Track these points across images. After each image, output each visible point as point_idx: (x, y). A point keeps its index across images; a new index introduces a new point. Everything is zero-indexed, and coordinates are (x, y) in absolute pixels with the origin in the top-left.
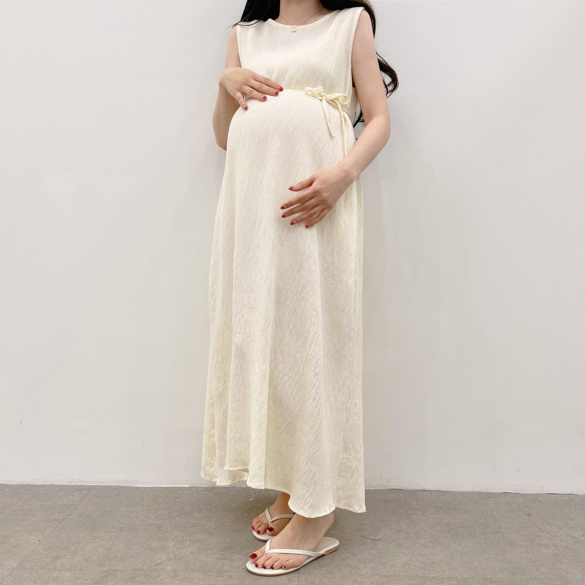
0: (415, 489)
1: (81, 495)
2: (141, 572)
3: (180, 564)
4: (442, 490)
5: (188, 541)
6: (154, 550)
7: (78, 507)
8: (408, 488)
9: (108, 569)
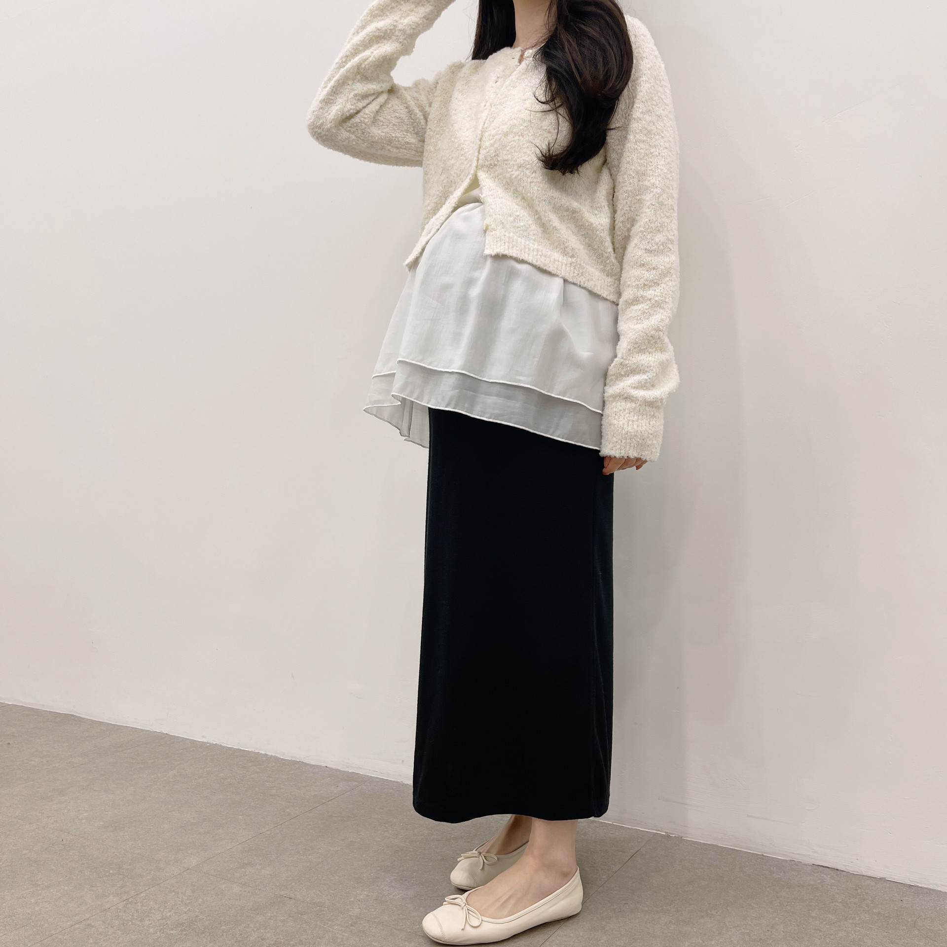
0: (864, 874)
1: (347, 787)
2: (318, 908)
3: (373, 910)
4: (920, 886)
5: (414, 879)
6: (361, 882)
7: (330, 803)
8: (851, 870)
9: (286, 894)
